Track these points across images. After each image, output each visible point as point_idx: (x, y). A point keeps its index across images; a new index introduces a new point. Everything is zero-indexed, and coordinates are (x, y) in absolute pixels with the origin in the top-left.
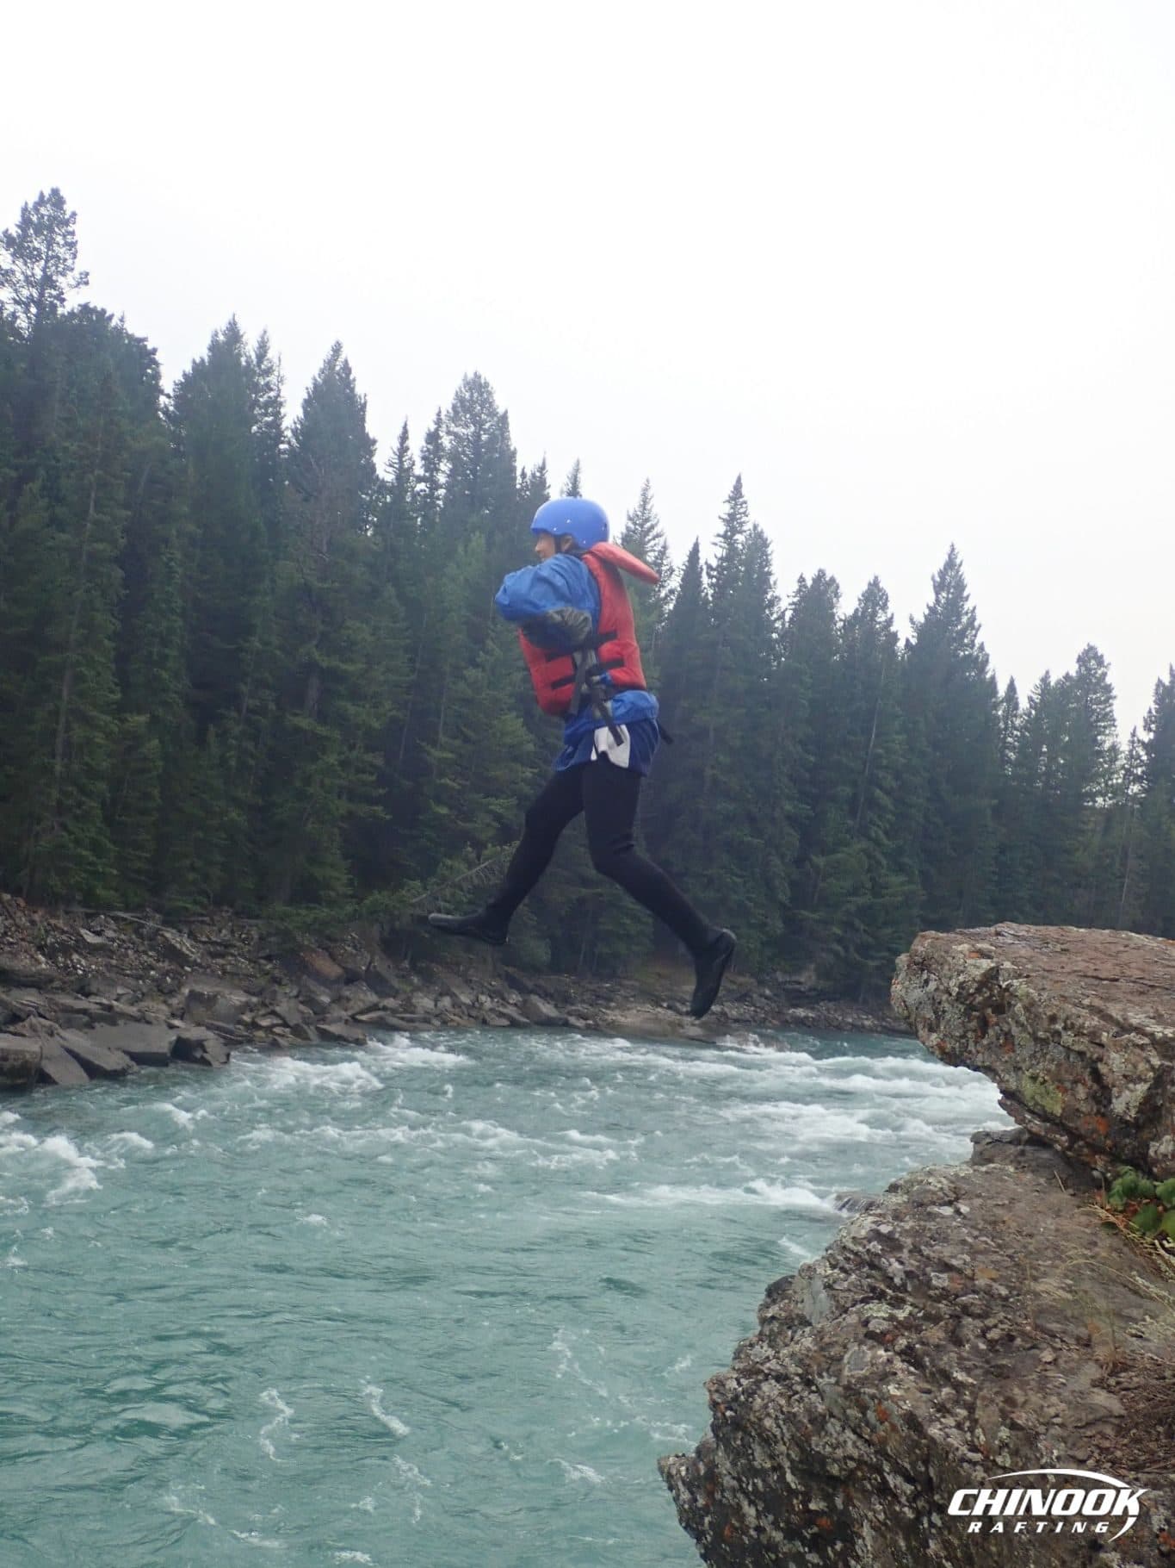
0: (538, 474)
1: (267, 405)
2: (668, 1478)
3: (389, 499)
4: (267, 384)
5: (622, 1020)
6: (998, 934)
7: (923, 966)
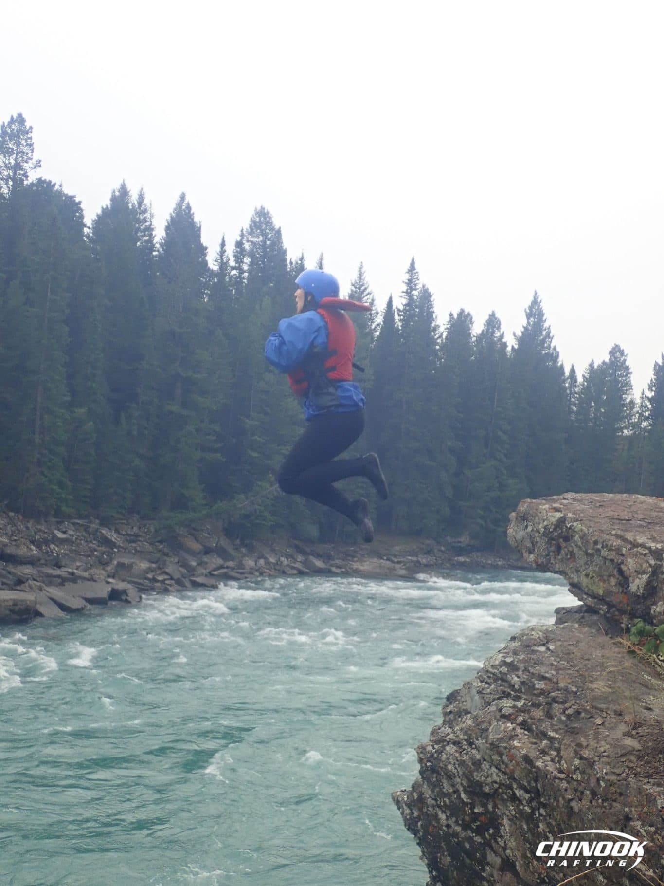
0: (299, 262)
1: (145, 230)
2: (398, 803)
3: (216, 280)
4: (145, 219)
5: (361, 568)
6: (564, 499)
7: (524, 518)
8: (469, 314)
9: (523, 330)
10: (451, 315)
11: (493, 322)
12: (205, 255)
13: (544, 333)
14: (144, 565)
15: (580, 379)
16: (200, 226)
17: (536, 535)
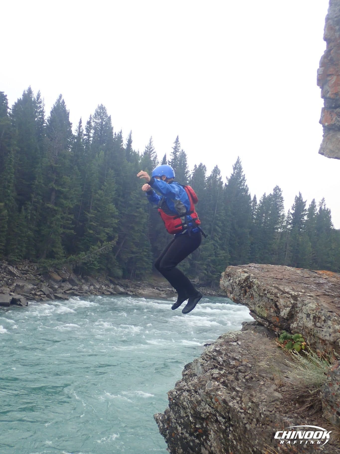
0: (120, 134)
1: (40, 112)
2: (157, 420)
3: (76, 141)
4: (40, 106)
5: (143, 292)
7: (229, 275)
8: (204, 166)
9: (231, 175)
10: (196, 166)
11: (216, 171)
12: (71, 127)
13: (242, 178)
14: (31, 286)
15: (258, 202)
16: (69, 112)
17: (235, 284)
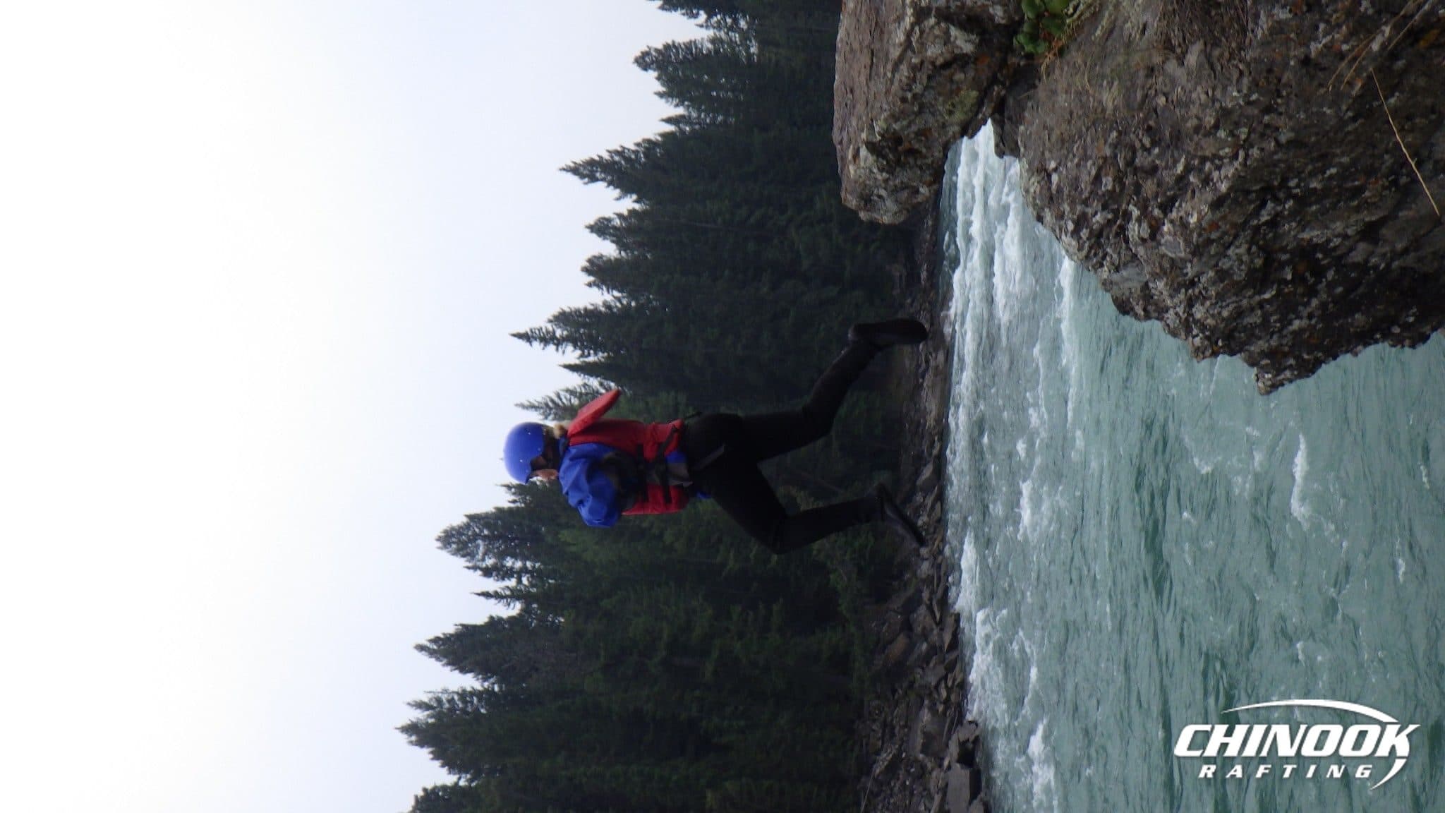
0: (513, 490)
1: (464, 702)
2: (1274, 387)
3: (535, 606)
4: (449, 701)
5: (934, 413)
6: (841, 143)
7: (867, 200)
8: (589, 261)
9: (612, 187)
10: (590, 285)
11: (601, 228)
12: (500, 619)
13: (617, 158)
14: (926, 715)
15: (681, 111)
17: (891, 183)
